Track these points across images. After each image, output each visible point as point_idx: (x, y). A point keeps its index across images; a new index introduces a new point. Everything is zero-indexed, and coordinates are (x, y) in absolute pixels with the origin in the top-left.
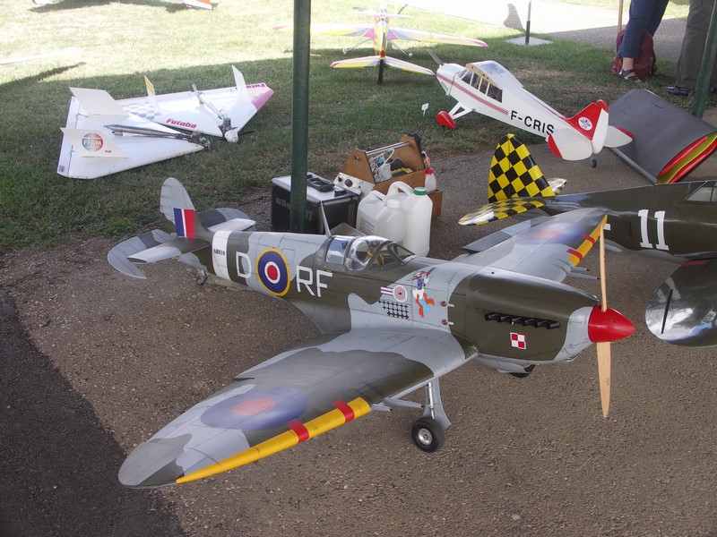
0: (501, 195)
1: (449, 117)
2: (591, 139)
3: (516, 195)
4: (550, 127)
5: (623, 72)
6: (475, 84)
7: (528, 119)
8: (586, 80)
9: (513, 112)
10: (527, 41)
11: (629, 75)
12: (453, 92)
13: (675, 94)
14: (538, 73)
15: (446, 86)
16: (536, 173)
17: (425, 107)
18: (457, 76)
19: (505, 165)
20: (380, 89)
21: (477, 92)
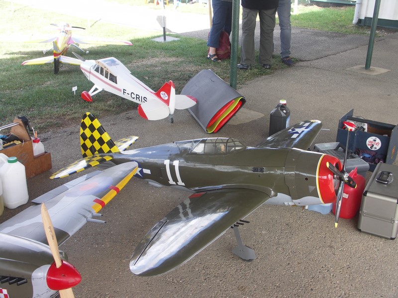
0: (88, 152)
1: (88, 95)
2: (168, 105)
3: (97, 152)
4: (145, 99)
5: (210, 55)
6: (102, 73)
7: (133, 94)
8: (190, 62)
9: (124, 90)
10: (165, 39)
11: (214, 58)
12: (92, 78)
13: (241, 69)
14: (162, 59)
15: (87, 74)
16: (106, 137)
17: (75, 89)
18: (92, 68)
19: (88, 133)
20: (55, 78)
21: (103, 78)
